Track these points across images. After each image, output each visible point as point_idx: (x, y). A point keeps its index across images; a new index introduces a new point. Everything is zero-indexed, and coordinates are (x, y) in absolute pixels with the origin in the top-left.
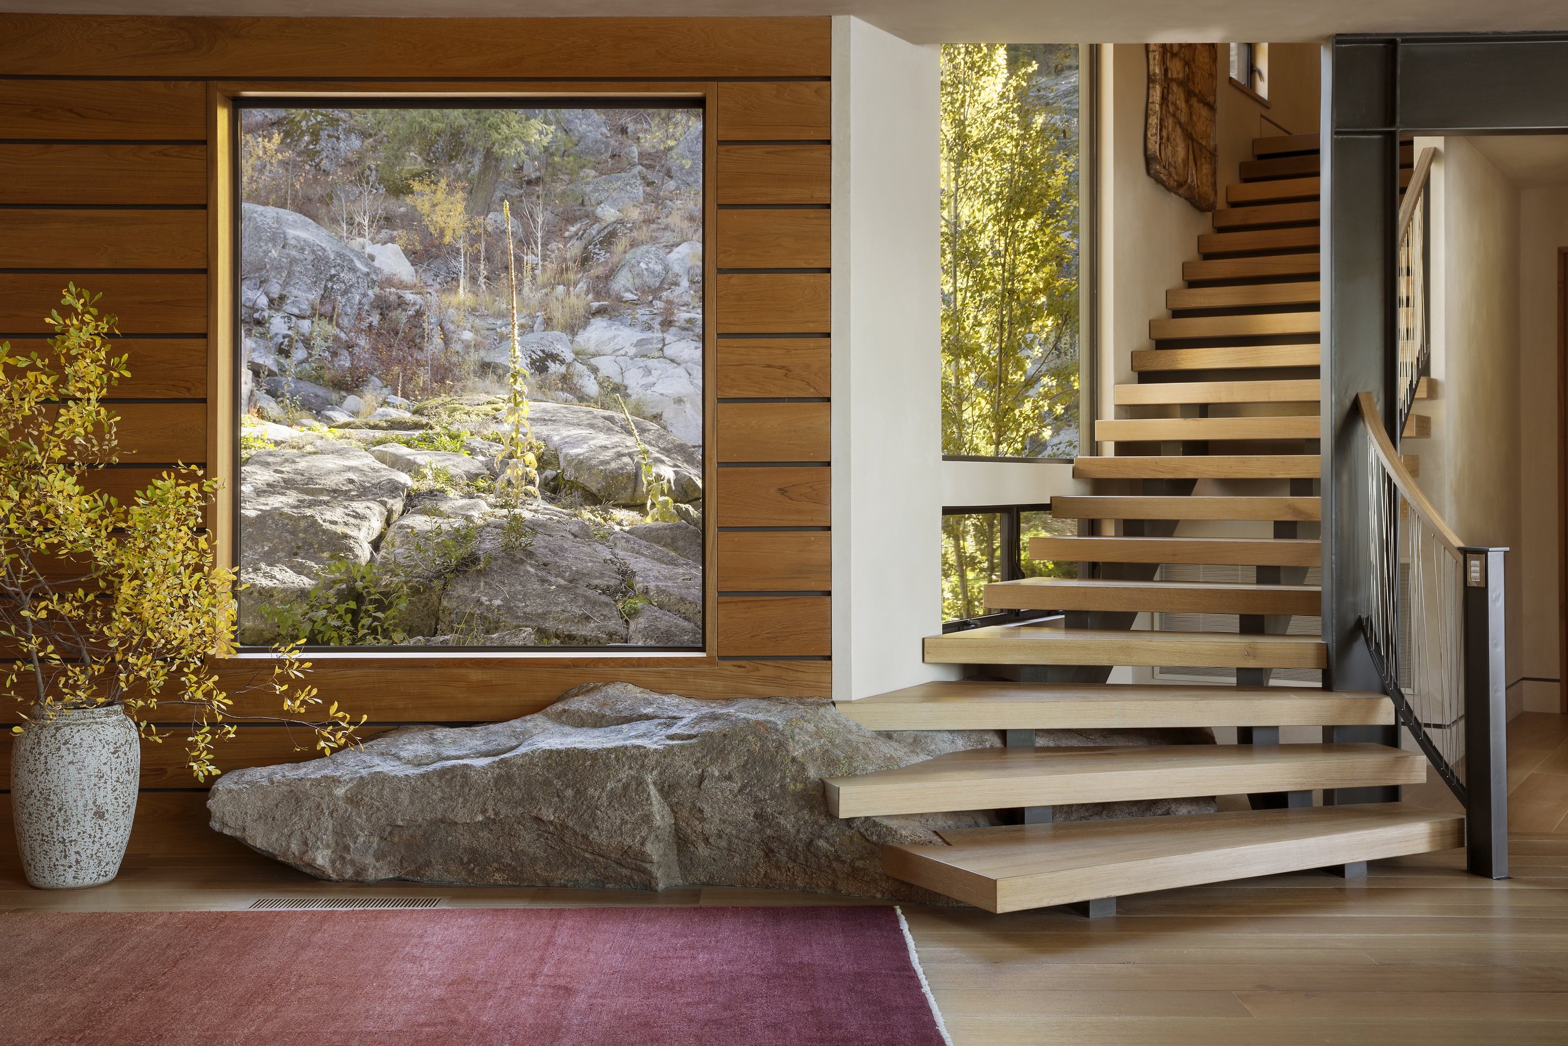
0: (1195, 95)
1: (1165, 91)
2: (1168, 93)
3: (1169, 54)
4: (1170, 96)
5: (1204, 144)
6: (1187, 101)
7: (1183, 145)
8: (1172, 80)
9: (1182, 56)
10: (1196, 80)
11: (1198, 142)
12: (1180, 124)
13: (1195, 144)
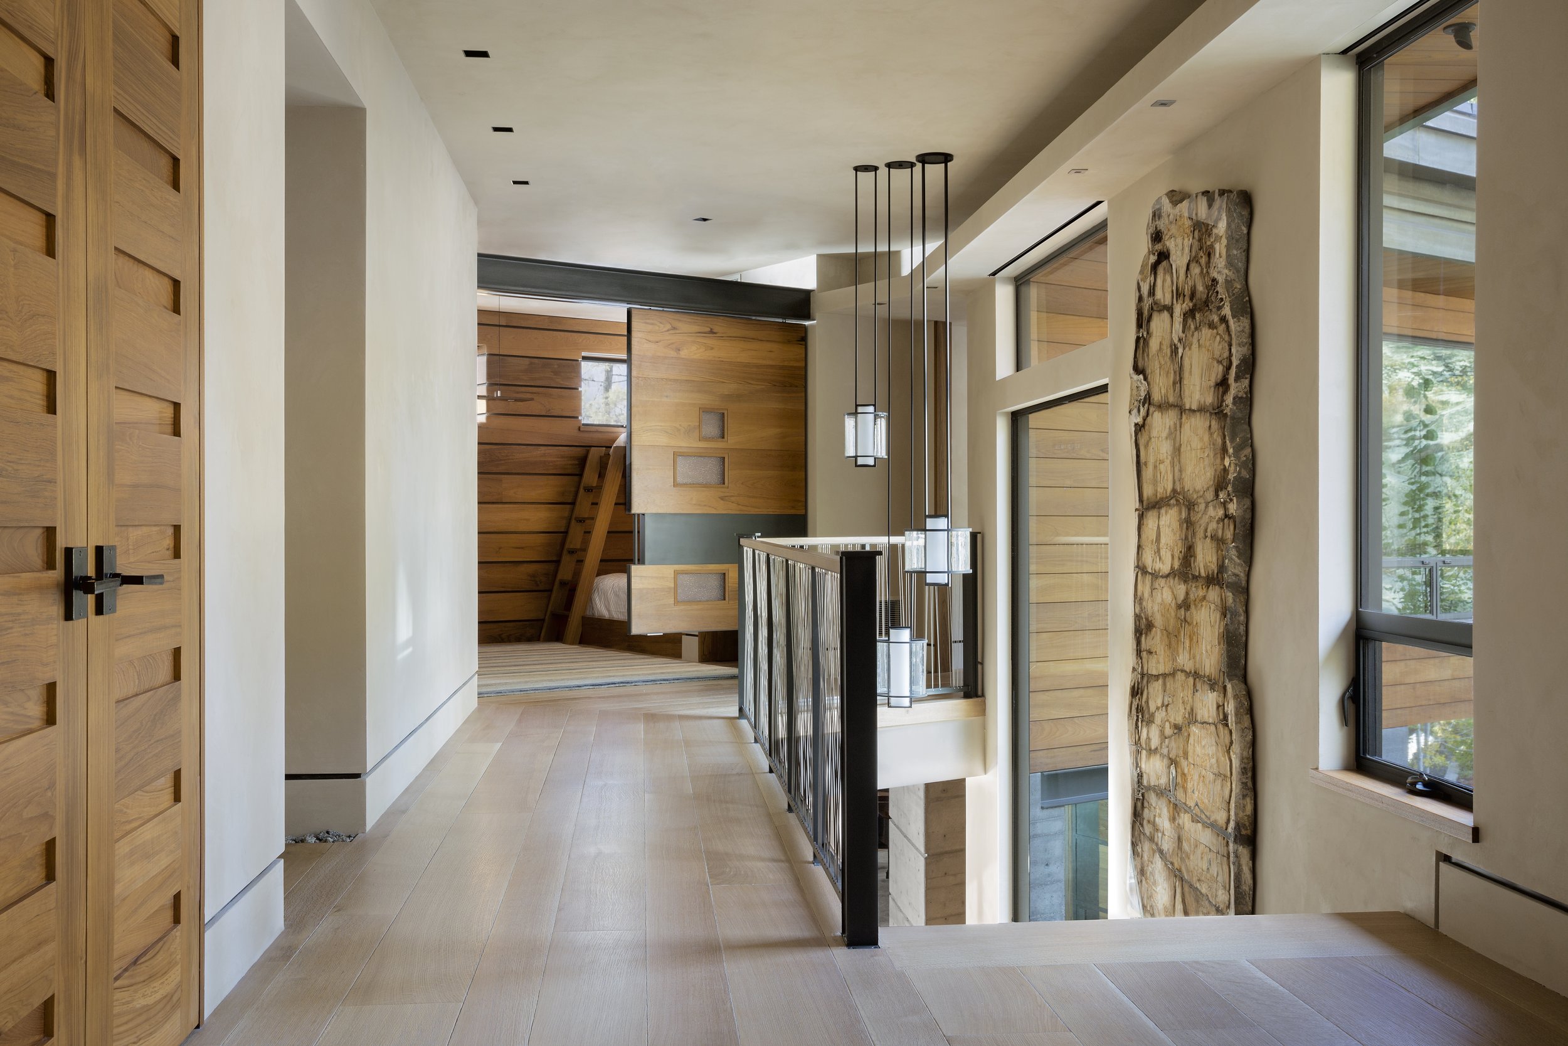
0: (1188, 810)
1: (1139, 804)
2: (1143, 807)
3: (1144, 752)
4: (1146, 811)
5: (1204, 891)
6: (1173, 819)
7: (1166, 885)
8: (1149, 788)
9: (1165, 751)
10: (1189, 785)
11: (1191, 886)
12: (1161, 852)
13: (1186, 889)
